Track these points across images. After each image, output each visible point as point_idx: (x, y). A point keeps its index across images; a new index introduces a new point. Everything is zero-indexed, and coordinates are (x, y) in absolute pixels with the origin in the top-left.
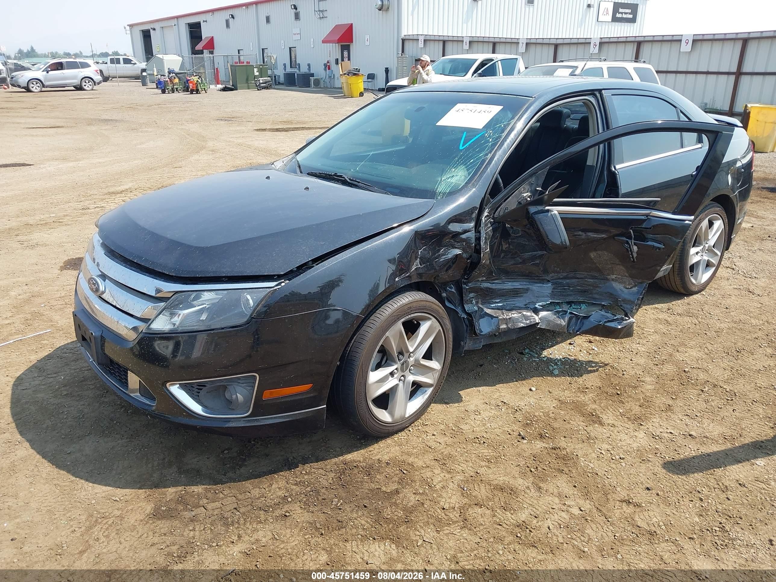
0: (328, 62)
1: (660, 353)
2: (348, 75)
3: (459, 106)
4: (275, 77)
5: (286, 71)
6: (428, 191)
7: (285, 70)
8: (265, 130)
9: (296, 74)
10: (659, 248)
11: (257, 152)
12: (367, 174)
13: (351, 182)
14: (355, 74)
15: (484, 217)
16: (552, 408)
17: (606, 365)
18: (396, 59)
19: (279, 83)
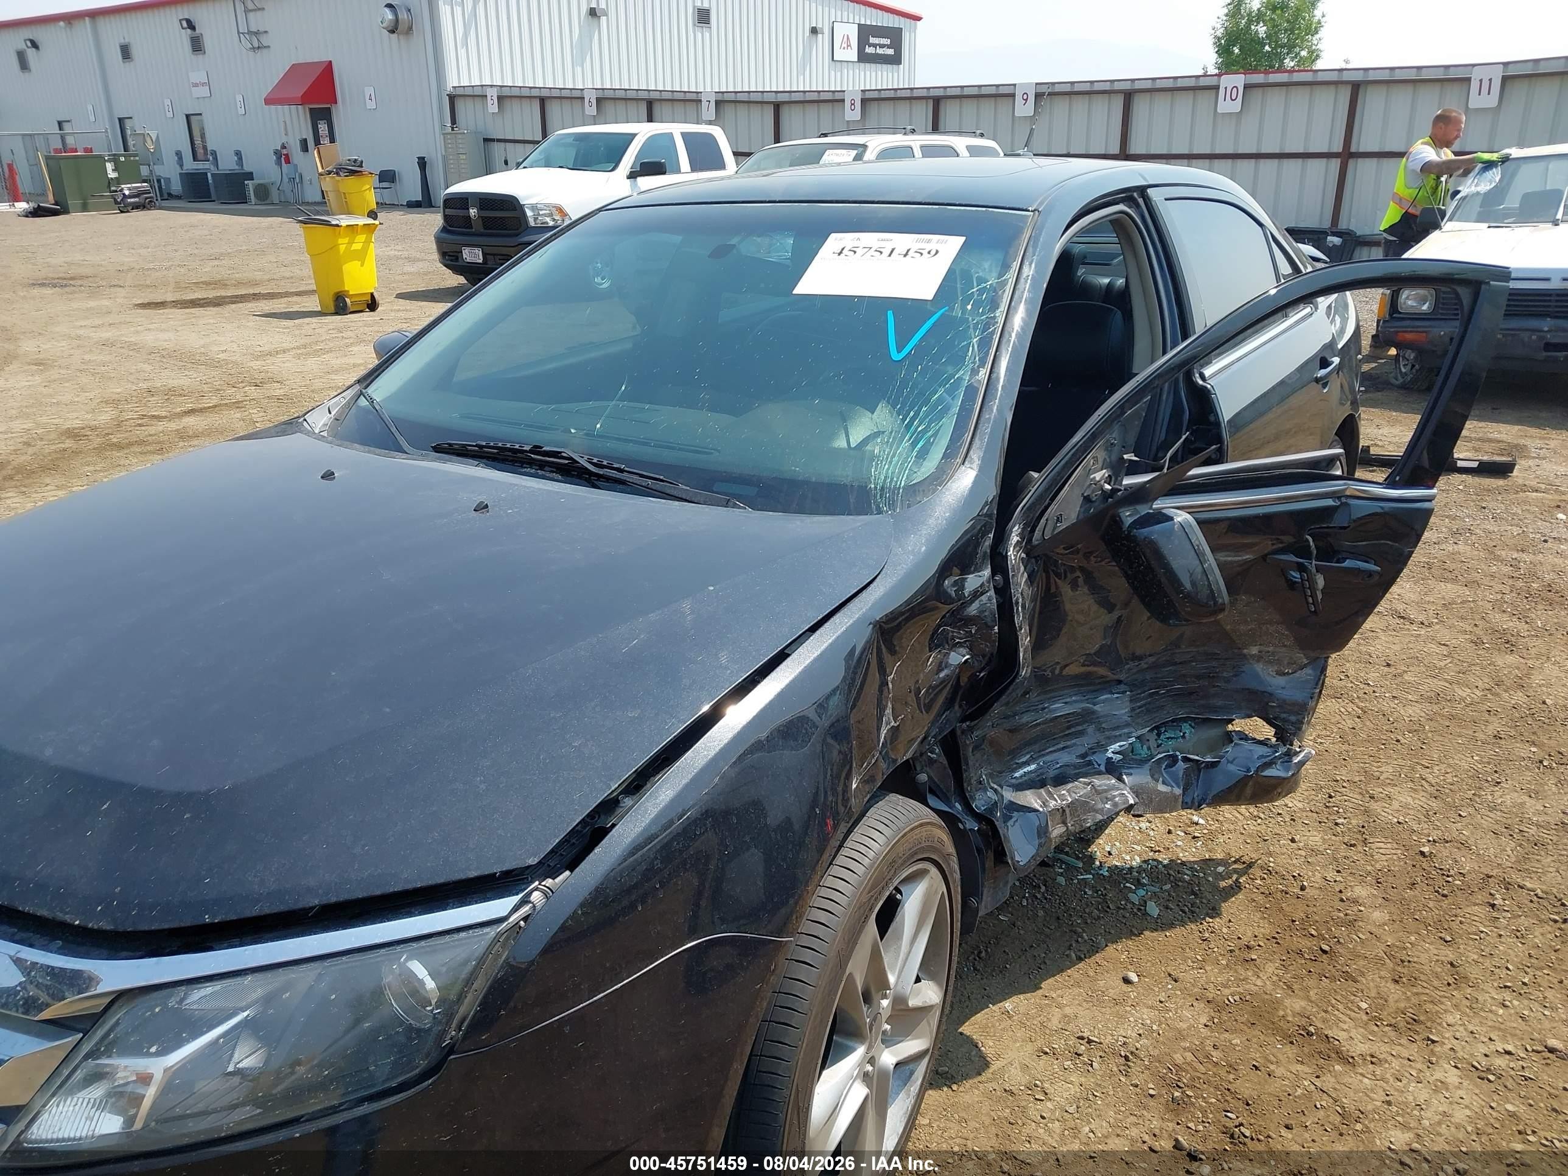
0: (284, 147)
1: (1341, 810)
2: (337, 174)
3: (835, 241)
4: (159, 181)
5: (185, 168)
6: (845, 485)
7: (181, 166)
8: (162, 305)
9: (209, 175)
10: (1370, 574)
11: (158, 359)
12: (635, 442)
13: (601, 472)
14: (353, 173)
15: (1012, 549)
16: (1205, 1032)
17: (1250, 865)
18: (440, 139)
19: (170, 195)
